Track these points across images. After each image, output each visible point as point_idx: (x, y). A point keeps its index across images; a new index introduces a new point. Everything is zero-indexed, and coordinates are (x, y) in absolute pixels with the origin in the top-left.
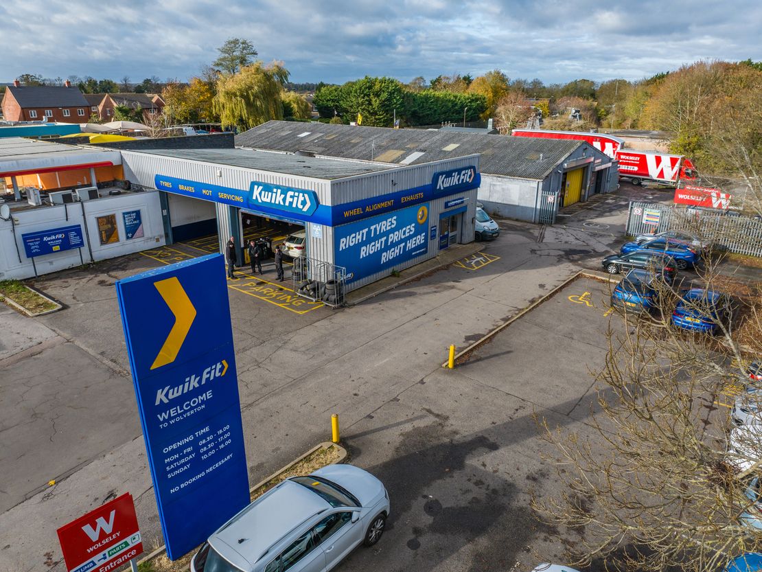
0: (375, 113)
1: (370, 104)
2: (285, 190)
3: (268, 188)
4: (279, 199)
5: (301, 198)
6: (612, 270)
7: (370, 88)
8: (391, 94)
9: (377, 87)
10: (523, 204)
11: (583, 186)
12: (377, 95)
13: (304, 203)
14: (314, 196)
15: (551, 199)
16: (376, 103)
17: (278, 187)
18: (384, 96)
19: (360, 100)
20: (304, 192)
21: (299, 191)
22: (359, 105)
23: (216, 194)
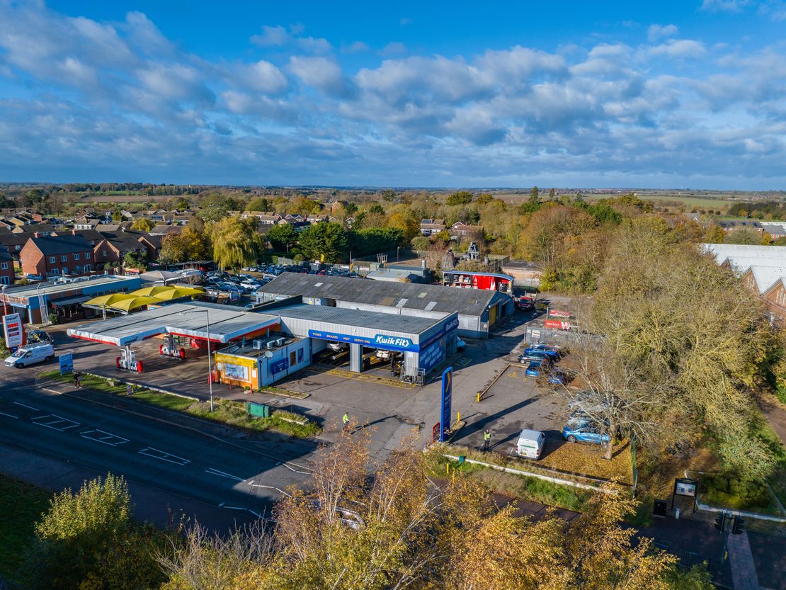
0: (329, 251)
1: (324, 244)
2: (395, 338)
3: (385, 337)
4: (392, 342)
5: (404, 341)
6: (523, 362)
7: (323, 231)
8: (339, 235)
9: (329, 231)
10: (470, 329)
11: (497, 314)
12: (329, 237)
13: (405, 344)
14: (410, 341)
15: (485, 326)
16: (329, 243)
17: (391, 337)
18: (335, 237)
19: (317, 241)
20: (406, 339)
21: (403, 339)
22: (316, 245)
23: (353, 339)
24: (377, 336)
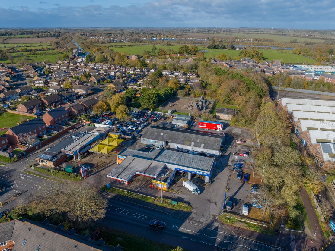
3: (199, 172)
10: (215, 154)
14: (207, 173)
15: (220, 154)
17: (201, 172)
23: (189, 171)
24: (197, 171)
